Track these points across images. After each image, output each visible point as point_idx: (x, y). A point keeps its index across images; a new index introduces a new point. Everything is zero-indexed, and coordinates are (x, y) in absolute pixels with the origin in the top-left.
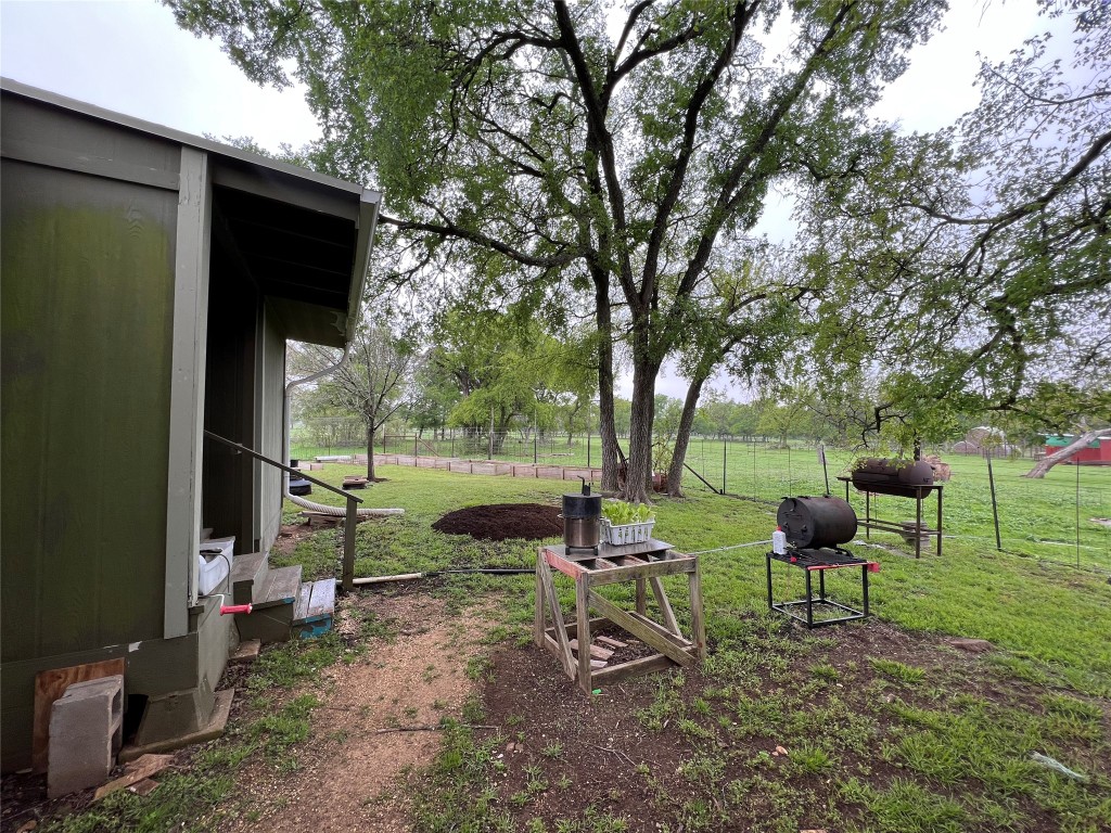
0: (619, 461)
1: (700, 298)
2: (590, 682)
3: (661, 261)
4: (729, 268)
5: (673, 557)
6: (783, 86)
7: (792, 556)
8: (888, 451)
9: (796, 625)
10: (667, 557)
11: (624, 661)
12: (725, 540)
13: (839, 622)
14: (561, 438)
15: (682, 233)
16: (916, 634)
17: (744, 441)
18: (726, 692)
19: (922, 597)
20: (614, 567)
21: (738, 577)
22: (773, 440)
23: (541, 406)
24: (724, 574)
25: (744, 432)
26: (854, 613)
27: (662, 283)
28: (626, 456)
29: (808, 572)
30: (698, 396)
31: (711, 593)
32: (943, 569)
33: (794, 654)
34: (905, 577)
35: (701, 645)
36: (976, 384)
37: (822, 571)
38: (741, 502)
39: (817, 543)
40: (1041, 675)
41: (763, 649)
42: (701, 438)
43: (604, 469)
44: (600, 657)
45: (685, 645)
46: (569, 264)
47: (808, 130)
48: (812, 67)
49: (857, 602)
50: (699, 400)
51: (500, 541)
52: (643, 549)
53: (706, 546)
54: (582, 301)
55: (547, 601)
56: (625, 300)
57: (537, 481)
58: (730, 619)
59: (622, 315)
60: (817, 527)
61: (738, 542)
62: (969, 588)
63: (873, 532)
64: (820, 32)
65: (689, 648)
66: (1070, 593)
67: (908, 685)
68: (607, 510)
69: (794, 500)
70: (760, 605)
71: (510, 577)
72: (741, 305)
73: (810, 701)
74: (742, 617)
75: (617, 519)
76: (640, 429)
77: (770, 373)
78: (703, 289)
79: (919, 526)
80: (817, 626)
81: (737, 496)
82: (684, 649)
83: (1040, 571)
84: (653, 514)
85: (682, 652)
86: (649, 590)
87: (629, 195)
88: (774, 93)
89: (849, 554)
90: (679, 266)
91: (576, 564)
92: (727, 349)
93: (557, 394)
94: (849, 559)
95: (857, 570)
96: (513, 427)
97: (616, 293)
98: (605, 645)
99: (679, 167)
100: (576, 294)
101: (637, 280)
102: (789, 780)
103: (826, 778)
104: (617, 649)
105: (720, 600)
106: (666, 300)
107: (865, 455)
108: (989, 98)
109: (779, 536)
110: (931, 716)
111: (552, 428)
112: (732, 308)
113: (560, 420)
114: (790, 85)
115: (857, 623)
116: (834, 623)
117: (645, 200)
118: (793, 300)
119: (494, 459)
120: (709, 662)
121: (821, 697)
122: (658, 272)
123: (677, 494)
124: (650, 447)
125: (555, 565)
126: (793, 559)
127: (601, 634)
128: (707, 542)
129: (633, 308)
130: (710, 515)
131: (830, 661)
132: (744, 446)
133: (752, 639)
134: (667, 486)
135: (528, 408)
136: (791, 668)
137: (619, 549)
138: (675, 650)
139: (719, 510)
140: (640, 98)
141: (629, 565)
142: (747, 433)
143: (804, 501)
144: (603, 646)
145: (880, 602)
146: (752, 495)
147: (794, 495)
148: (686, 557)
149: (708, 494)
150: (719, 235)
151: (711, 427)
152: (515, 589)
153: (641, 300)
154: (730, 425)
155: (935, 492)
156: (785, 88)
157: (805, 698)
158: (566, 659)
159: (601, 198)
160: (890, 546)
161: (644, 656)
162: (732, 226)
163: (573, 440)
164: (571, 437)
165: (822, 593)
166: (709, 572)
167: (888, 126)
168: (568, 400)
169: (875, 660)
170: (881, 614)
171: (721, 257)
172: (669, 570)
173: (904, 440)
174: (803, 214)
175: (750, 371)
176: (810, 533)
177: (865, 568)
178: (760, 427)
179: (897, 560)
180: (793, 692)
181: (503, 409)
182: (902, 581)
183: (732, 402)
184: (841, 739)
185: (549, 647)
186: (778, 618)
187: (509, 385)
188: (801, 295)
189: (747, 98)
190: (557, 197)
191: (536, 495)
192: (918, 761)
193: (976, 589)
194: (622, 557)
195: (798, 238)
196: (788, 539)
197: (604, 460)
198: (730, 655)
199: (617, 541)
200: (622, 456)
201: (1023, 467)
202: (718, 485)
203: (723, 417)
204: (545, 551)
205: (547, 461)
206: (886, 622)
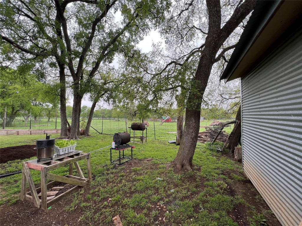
0: (68, 126)
1: (96, 79)
2: (46, 205)
3: (84, 66)
4: (105, 72)
5: (82, 155)
6: (119, 30)
7: (117, 148)
8: (137, 121)
9: (116, 165)
10: (80, 155)
11: (63, 192)
12: (101, 146)
13: (126, 162)
14: (45, 119)
15: (91, 59)
16: (141, 160)
17: (109, 119)
18: (96, 190)
19: (142, 152)
20: (59, 162)
21: (103, 156)
22: (116, 119)
23: (34, 107)
24: (100, 156)
25: (109, 117)
26: (130, 159)
27: (85, 72)
28: (71, 125)
29: (120, 151)
30: (95, 107)
31: (95, 162)
32: (146, 145)
33: (116, 173)
34: (140, 148)
35: (90, 179)
36: (151, 107)
37: (123, 150)
38: (106, 135)
39: (122, 144)
40: (159, 162)
41: (108, 174)
42: (97, 118)
43: (62, 130)
44: (52, 195)
45: (85, 180)
46: (48, 57)
47: (125, 44)
48: (125, 29)
49: (130, 156)
50: (95, 108)
51: (5, 163)
52: (71, 154)
53: (95, 149)
54: (54, 71)
55: (27, 182)
56: (71, 75)
57: (31, 136)
58: (100, 168)
59: (70, 79)
60: (122, 140)
61: (104, 146)
62: (150, 148)
63: (135, 139)
64: (127, 21)
65: (86, 181)
66: (164, 146)
67: (138, 172)
68: (57, 144)
69: (117, 134)
70: (108, 162)
71: (9, 177)
72: (108, 83)
73: (118, 183)
74: (103, 167)
75: (62, 146)
76: (75, 116)
77: (114, 101)
78: (97, 76)
79: (143, 137)
80: (122, 164)
81: (105, 134)
82: (85, 182)
83: (160, 143)
84: (76, 142)
85: (84, 183)
86: (74, 167)
87: (73, 42)
88: (117, 31)
89: (129, 145)
90: (90, 69)
91: (42, 165)
92: (103, 94)
93: (43, 103)
94: (129, 146)
95: (130, 149)
96: (19, 115)
97: (67, 71)
98: (55, 190)
99: (90, 39)
100: (51, 69)
101: (75, 69)
102: (111, 206)
103: (120, 201)
104: (60, 189)
105: (98, 164)
106: (85, 77)
107: (132, 122)
108: (154, 50)
109: (113, 143)
110: (141, 177)
111: (40, 115)
112: (105, 84)
113: (44, 113)
114: (120, 31)
115: (130, 161)
116: (125, 162)
117: (79, 45)
118: (120, 84)
119: (7, 129)
120: (92, 183)
121: (120, 182)
122: (83, 68)
123: (88, 135)
124: (79, 121)
125: (32, 167)
126: (116, 149)
127: (54, 186)
128: (96, 148)
129: (73, 77)
130: (98, 140)
131: (124, 172)
132: (109, 121)
133: (105, 172)
134: (85, 133)
135: (28, 108)
136: (115, 176)
137: (62, 156)
138: (81, 183)
139: (100, 138)
140: (78, 12)
141: (65, 160)
142: (110, 117)
143: (120, 134)
144: (54, 191)
145: (135, 155)
146: (109, 133)
147: (117, 133)
148: (86, 154)
149: (97, 134)
150: (101, 63)
151: (100, 116)
152: (12, 181)
153: (77, 76)
154: (105, 115)
155: (146, 129)
156: (119, 31)
157: (117, 183)
158: (36, 201)
159: (61, 38)
160: (138, 142)
161: (70, 188)
162: (105, 61)
163: (50, 120)
164: (49, 119)
165: (123, 156)
166: (95, 156)
167: (140, 49)
168: (48, 106)
169: (133, 168)
170: (135, 157)
171: (102, 69)
172: (80, 159)
173: (140, 119)
174: (120, 62)
175: (109, 101)
176: (121, 142)
177: (132, 148)
178: (113, 116)
179: (139, 145)
180: (114, 183)
181: (13, 108)
182: (139, 149)
183: (106, 109)
184: (124, 190)
185: (28, 199)
186: (113, 164)
187: (17, 98)
188: (122, 83)
189: (110, 29)
190: (42, 31)
191: (29, 141)
192: (138, 188)
193: (151, 148)
194: (63, 158)
195: (119, 68)
196: (116, 144)
197: (62, 126)
198: (99, 179)
199: (61, 153)
200: (69, 125)
201: (160, 123)
202: (101, 131)
203: (104, 113)
204: (27, 163)
205: (37, 128)
206: (135, 159)
